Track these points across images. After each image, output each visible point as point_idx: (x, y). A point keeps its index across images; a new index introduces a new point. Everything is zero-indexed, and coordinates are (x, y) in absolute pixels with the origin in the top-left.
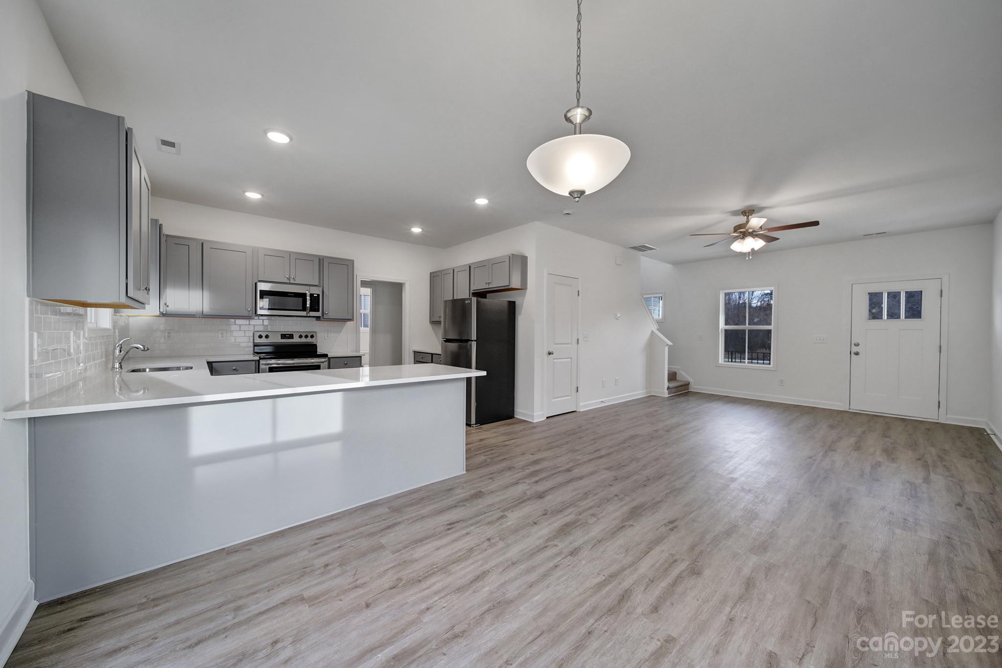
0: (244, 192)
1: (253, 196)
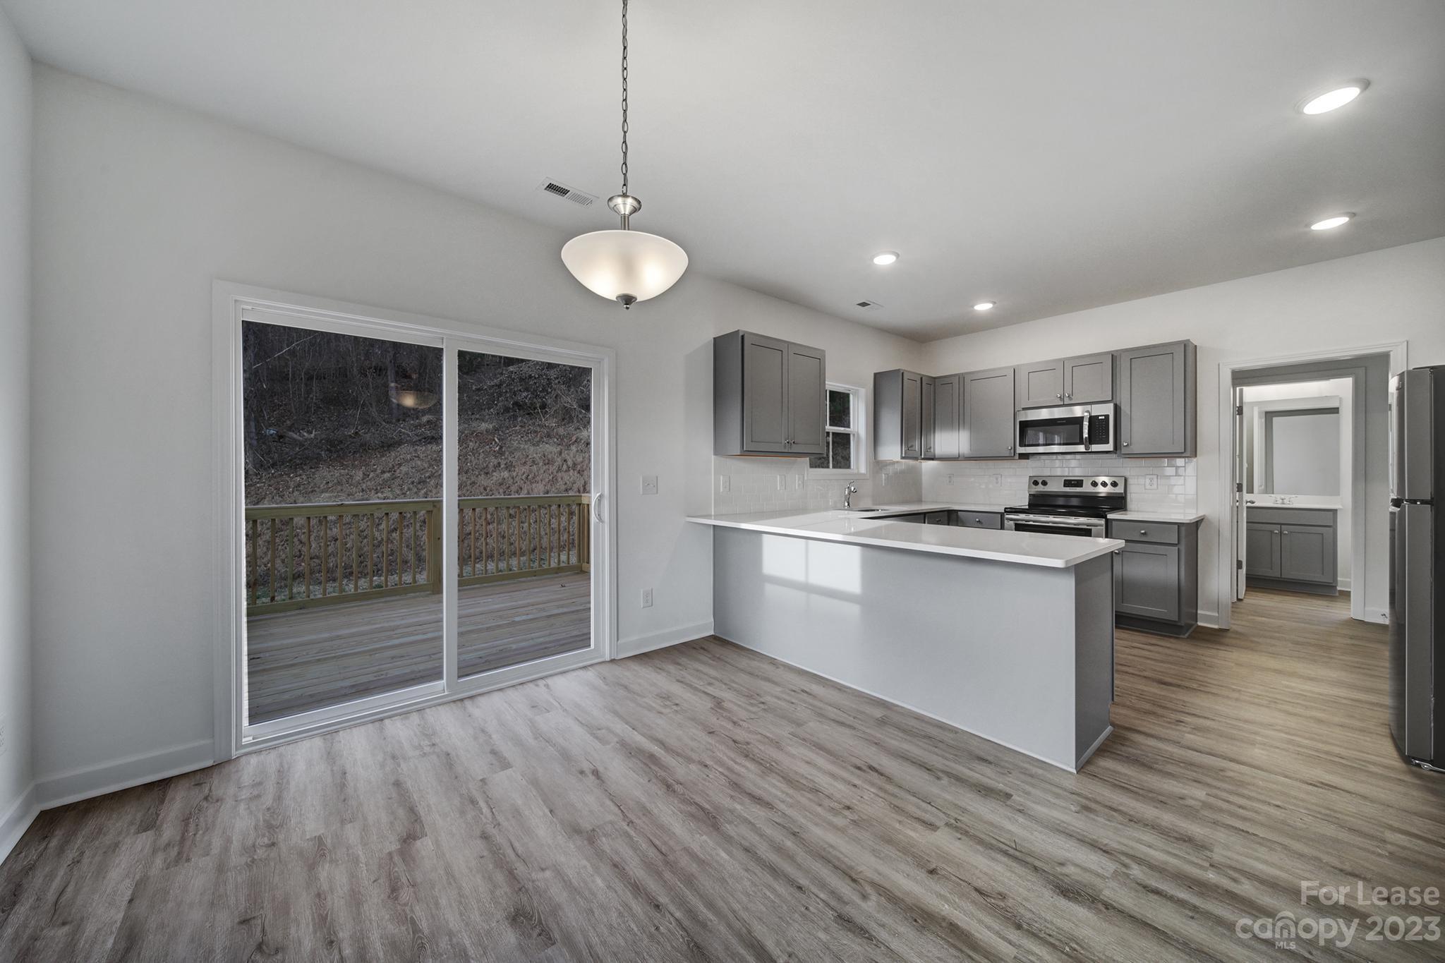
0: (973, 306)
1: (983, 307)
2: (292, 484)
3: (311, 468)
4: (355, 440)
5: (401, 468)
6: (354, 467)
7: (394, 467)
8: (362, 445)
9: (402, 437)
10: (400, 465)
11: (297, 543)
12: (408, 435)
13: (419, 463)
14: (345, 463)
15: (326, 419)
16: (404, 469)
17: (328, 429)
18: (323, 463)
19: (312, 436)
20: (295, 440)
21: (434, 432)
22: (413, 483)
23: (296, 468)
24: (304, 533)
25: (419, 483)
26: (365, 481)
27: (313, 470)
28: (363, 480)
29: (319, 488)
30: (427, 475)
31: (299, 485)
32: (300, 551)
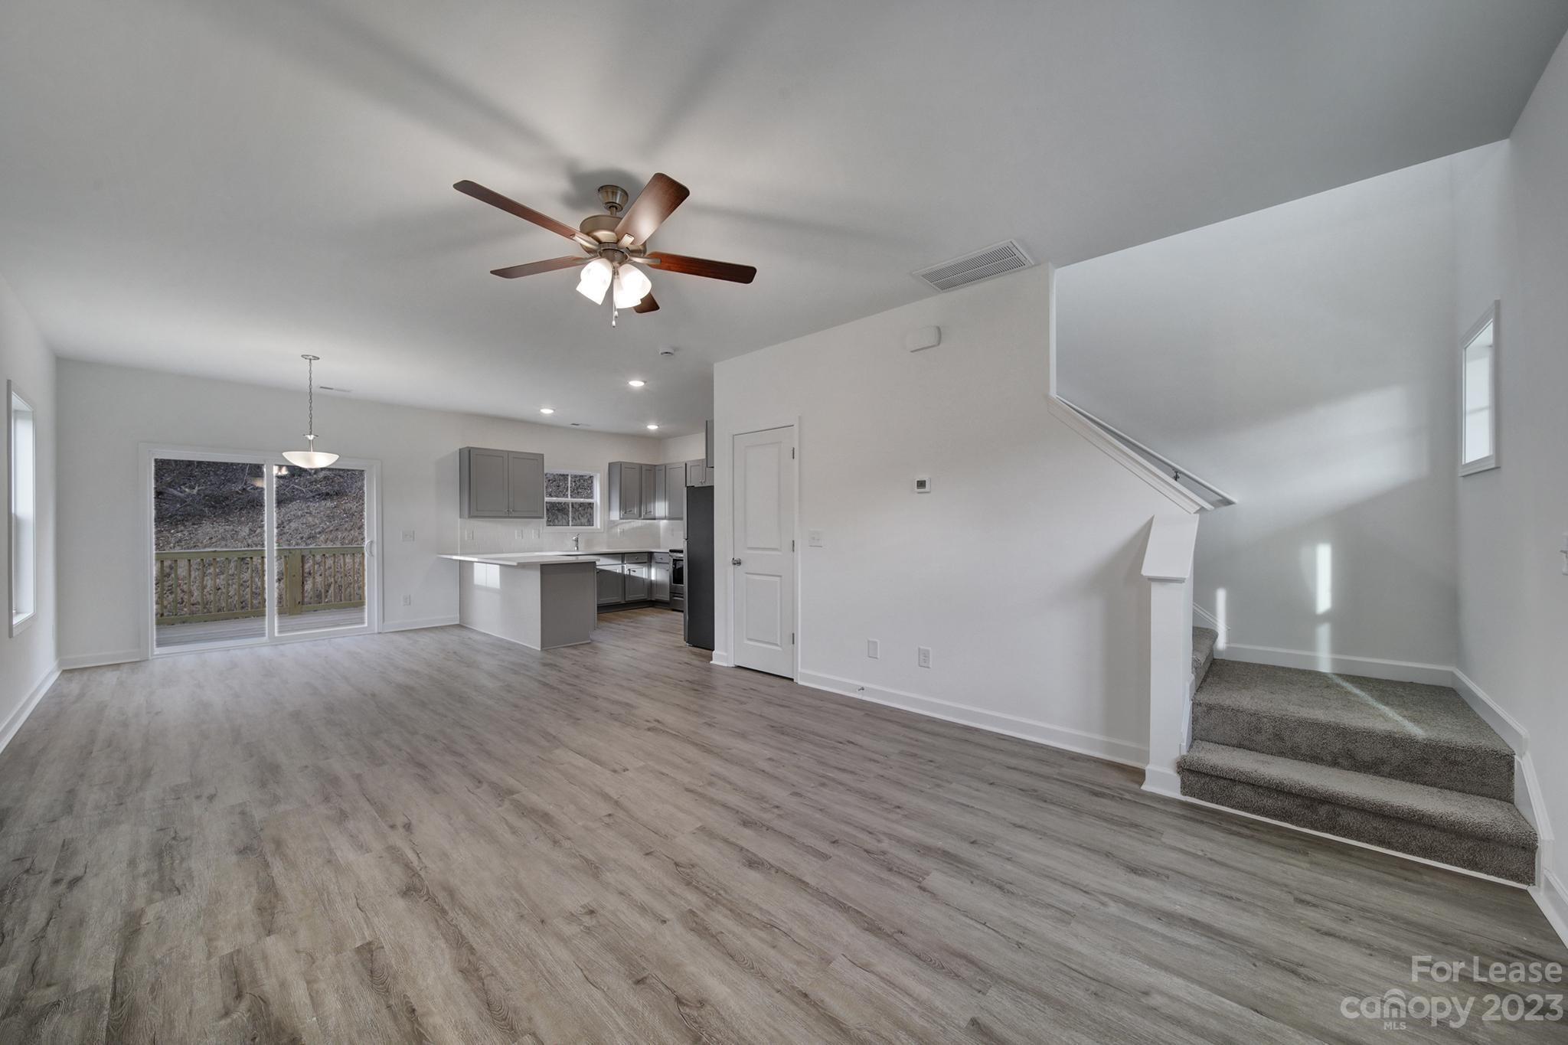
2: (173, 540)
3: (194, 524)
4: (242, 496)
5: (291, 524)
6: (240, 523)
7: (283, 523)
8: (249, 502)
9: (295, 493)
10: (290, 521)
11: (180, 592)
12: (302, 492)
13: (310, 519)
14: (230, 519)
15: (211, 473)
16: (293, 525)
17: (212, 484)
18: (207, 519)
19: (195, 491)
20: (174, 496)
21: (330, 488)
22: (302, 538)
23: (177, 524)
24: (186, 584)
25: (309, 538)
26: (251, 536)
27: (196, 526)
28: (248, 535)
29: (202, 543)
30: (317, 530)
31: (180, 541)
32: (182, 598)
